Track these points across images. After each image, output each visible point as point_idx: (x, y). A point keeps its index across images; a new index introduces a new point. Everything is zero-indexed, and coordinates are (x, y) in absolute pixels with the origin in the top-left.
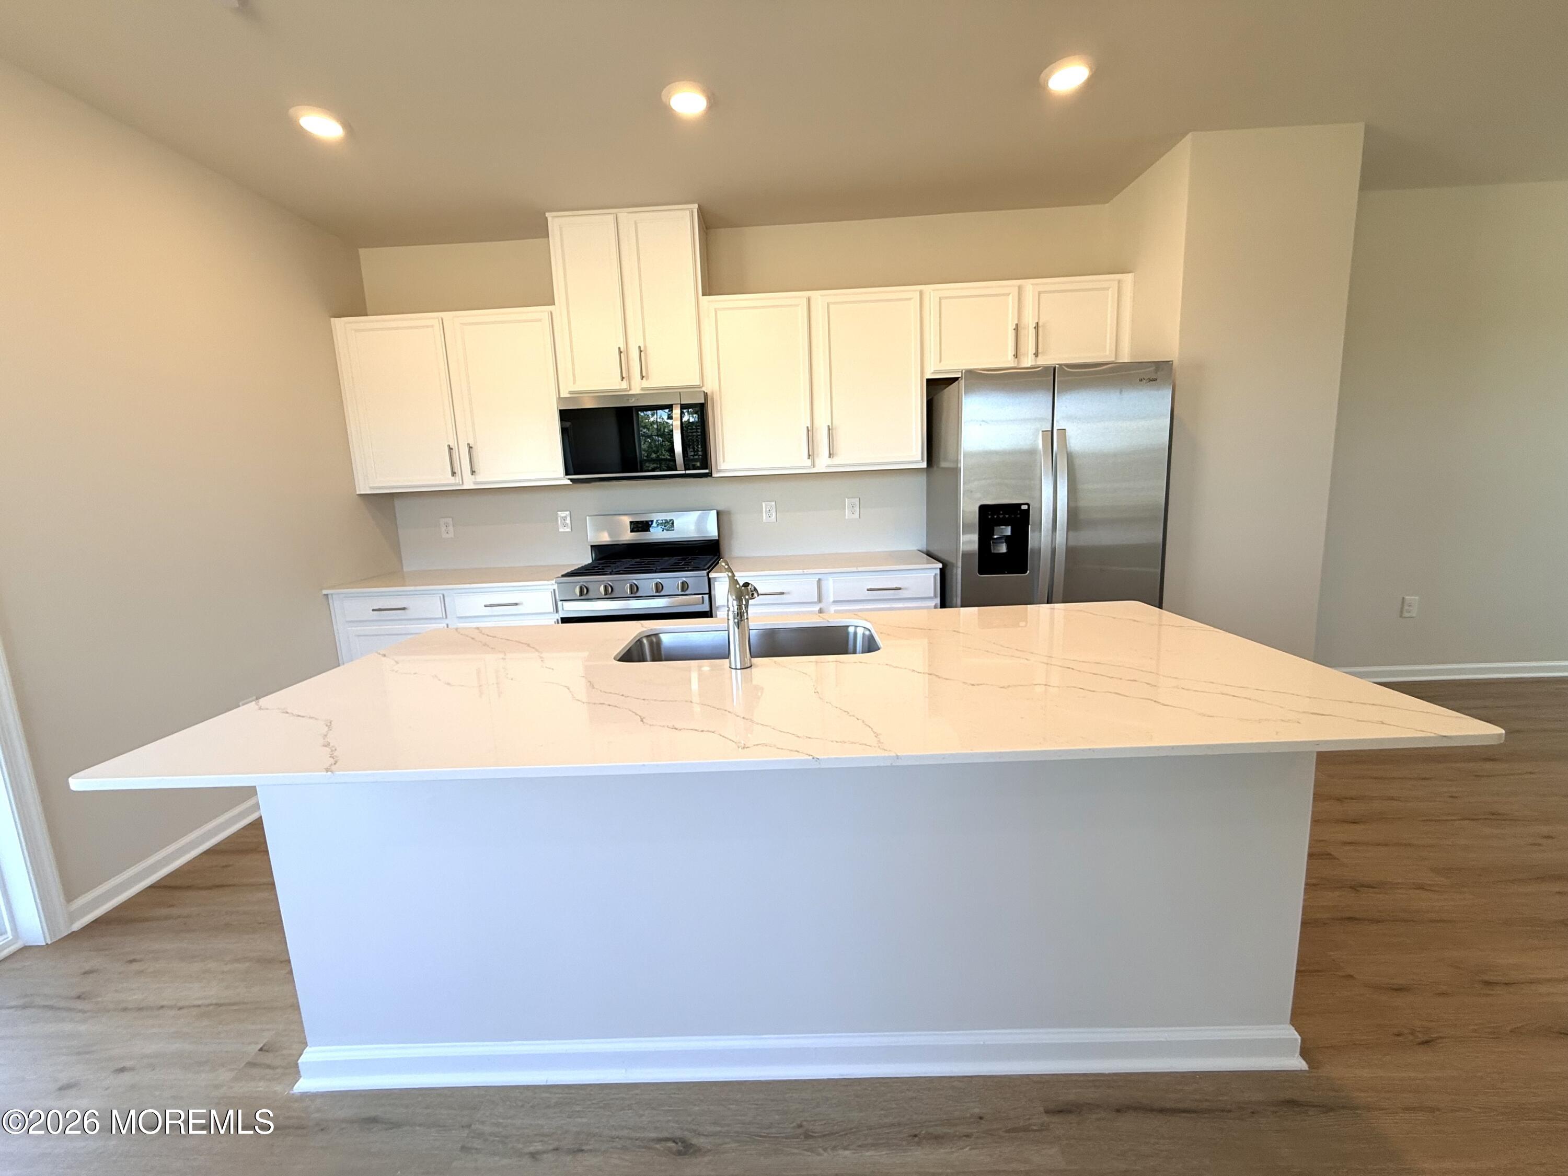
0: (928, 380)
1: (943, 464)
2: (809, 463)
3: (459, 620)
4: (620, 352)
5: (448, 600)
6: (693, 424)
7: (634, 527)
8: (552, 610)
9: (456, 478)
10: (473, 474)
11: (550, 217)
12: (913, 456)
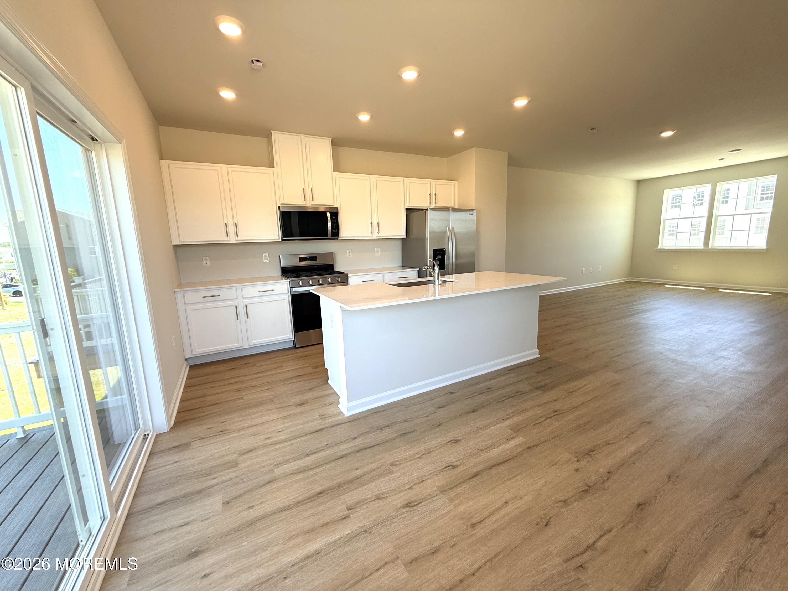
0: (407, 209)
2: (371, 235)
3: (245, 299)
4: (304, 190)
5: (239, 291)
6: (334, 219)
7: (301, 259)
8: (287, 292)
9: (228, 238)
10: (237, 236)
11: (273, 132)
12: (402, 233)
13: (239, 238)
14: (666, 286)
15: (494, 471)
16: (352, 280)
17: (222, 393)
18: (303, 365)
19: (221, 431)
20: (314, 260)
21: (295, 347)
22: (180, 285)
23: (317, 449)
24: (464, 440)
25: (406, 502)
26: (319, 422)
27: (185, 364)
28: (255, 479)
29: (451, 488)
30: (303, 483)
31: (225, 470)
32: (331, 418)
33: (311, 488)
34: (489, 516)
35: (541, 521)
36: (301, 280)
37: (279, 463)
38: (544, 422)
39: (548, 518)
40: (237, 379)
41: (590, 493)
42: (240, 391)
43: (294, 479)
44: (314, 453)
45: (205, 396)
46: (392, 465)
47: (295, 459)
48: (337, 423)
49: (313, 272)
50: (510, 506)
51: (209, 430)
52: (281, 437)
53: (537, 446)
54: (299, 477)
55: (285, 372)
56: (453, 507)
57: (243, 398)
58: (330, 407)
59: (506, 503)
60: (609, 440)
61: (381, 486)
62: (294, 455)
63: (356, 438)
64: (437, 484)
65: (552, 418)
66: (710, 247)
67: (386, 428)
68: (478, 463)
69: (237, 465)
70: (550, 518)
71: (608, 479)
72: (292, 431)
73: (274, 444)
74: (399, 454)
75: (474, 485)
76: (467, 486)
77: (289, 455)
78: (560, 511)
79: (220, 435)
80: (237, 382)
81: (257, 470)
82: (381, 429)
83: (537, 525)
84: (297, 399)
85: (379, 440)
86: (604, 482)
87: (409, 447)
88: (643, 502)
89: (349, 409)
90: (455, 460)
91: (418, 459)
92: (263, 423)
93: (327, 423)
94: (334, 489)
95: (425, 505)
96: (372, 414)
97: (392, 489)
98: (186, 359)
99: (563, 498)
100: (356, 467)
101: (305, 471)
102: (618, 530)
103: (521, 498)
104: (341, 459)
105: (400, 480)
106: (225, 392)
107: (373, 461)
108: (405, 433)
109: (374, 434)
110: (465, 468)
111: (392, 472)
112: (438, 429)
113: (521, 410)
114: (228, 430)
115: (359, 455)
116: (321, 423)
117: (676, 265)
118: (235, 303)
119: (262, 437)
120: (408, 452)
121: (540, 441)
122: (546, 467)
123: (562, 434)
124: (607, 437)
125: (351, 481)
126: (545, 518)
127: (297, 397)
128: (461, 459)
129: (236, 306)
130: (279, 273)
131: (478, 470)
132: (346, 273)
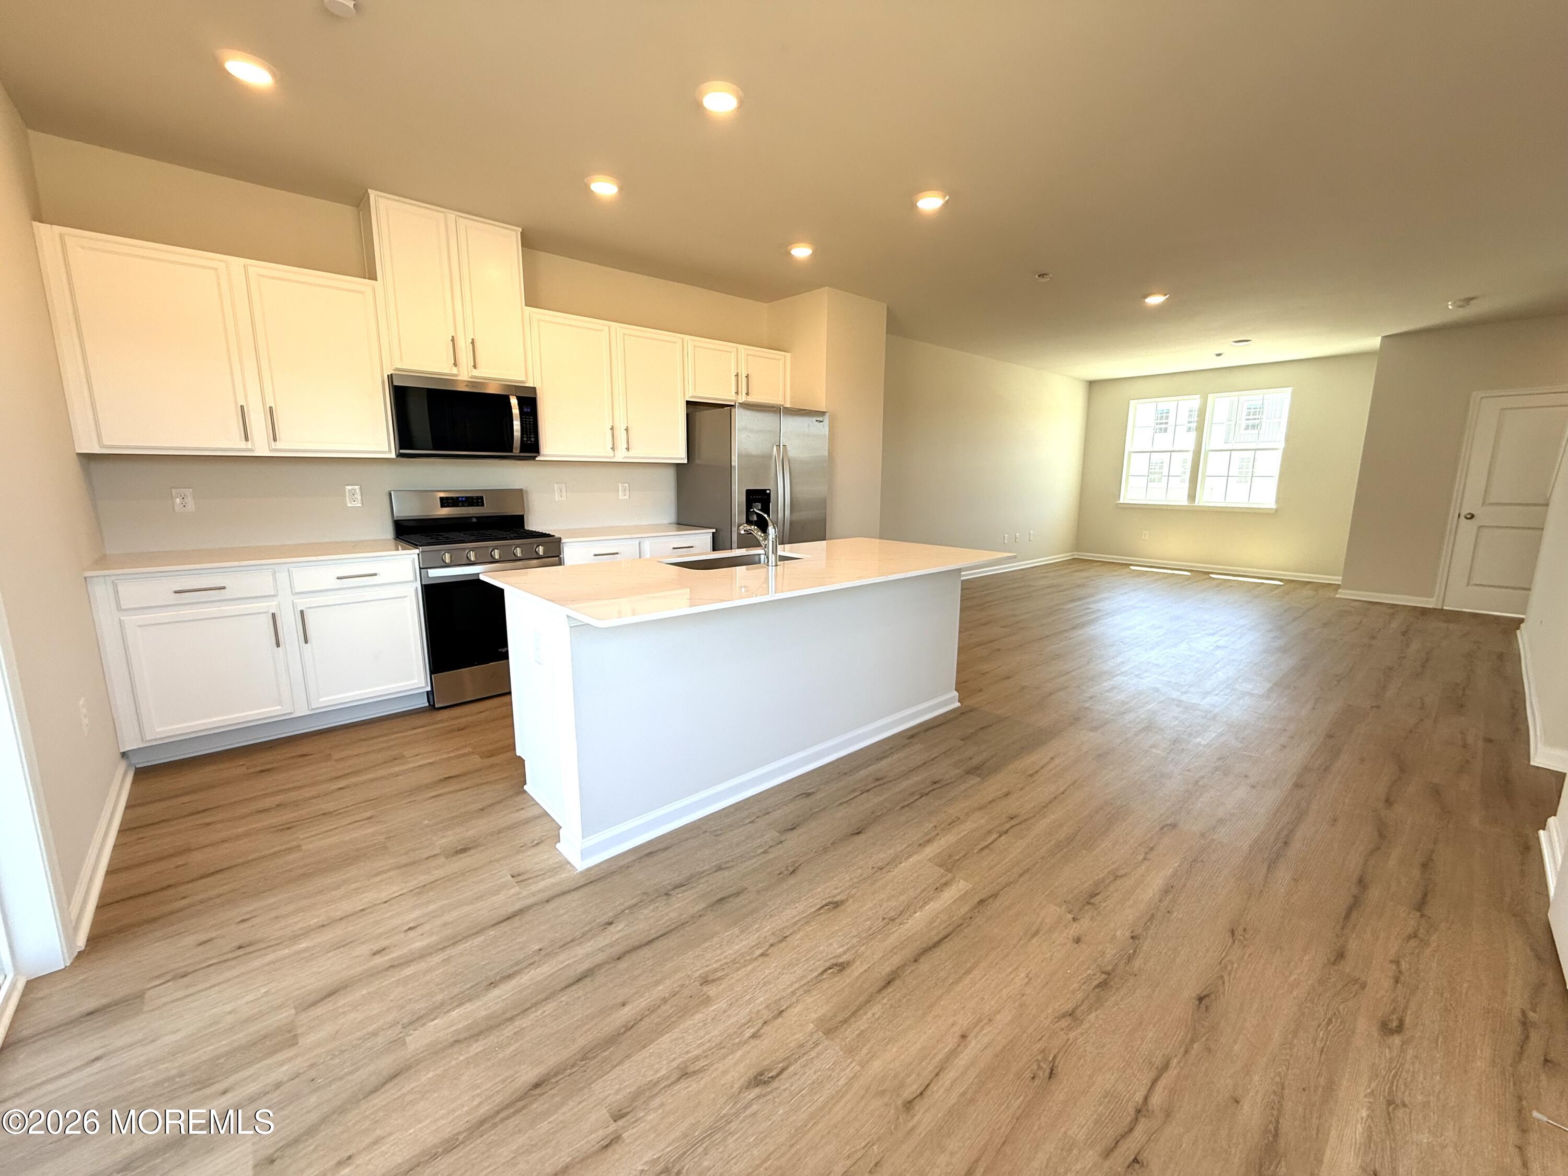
0: (688, 402)
1: (698, 462)
2: (611, 453)
3: (297, 596)
4: (453, 340)
5: (282, 576)
6: (527, 413)
7: (445, 502)
8: (412, 578)
9: (249, 443)
10: (275, 440)
11: (372, 194)
12: (679, 454)
13: (279, 445)
14: (1131, 567)
15: (924, 966)
16: (570, 552)
17: (238, 837)
18: (458, 749)
19: (240, 947)
20: (478, 505)
21: (432, 707)
22: (102, 561)
23: (517, 964)
24: (851, 901)
25: (752, 1073)
26: (513, 891)
27: (122, 766)
28: (351, 1073)
29: (845, 1021)
30: (489, 1064)
31: (259, 1060)
32: (543, 879)
33: (512, 1076)
34: (937, 1075)
35: (1040, 1068)
36: (448, 551)
37: (416, 1017)
38: (997, 843)
39: (1051, 1059)
40: (279, 799)
41: (1111, 987)
42: (289, 828)
43: (462, 1058)
44: (509, 977)
45: (188, 850)
46: (706, 981)
47: (461, 1000)
48: (558, 889)
49: (475, 533)
50: (974, 1042)
51: (200, 948)
52: (418, 945)
53: (995, 896)
54: (476, 1047)
55: (413, 770)
56: (858, 1068)
57: (300, 846)
58: (534, 850)
59: (964, 1037)
60: (1117, 869)
61: (687, 1042)
62: (456, 991)
63: (610, 923)
64: (814, 1016)
65: (1010, 833)
66: (1196, 504)
67: (677, 890)
68: (891, 951)
69: (293, 1041)
70: (1054, 1058)
71: (1135, 951)
72: (445, 925)
73: (400, 965)
74: (719, 952)
75: (891, 1006)
76: (876, 1009)
77: (442, 990)
78: (1069, 1039)
79: (234, 958)
80: (278, 806)
81: (355, 1047)
82: (666, 894)
83: (1033, 1078)
84: (450, 838)
85: (666, 922)
86: (1130, 959)
87: (736, 930)
88: (1206, 992)
89: (584, 854)
90: (841, 950)
91: (761, 959)
92: (363, 910)
93: (533, 894)
94: (573, 1066)
95: (795, 1074)
96: (641, 858)
97: (714, 1045)
98: (124, 755)
99: (1069, 1007)
100: (620, 1000)
101: (490, 1029)
102: (1179, 1062)
103: (990, 1020)
104: (580, 984)
105: (729, 1016)
106: (247, 834)
107: (659, 977)
108: (723, 899)
109: (651, 908)
110: (865, 967)
111: (707, 1001)
112: (792, 881)
113: (950, 821)
114: (261, 941)
115: (623, 965)
116: (519, 893)
117: (1147, 533)
118: (271, 606)
119: (364, 950)
120: (737, 944)
121: (997, 884)
122: (1022, 942)
123: (1034, 865)
124: (1113, 863)
125: (612, 1040)
126: (1045, 1059)
127: (450, 833)
128: (853, 947)
129: (274, 615)
130: (389, 532)
131: (894, 969)
132: (557, 535)
